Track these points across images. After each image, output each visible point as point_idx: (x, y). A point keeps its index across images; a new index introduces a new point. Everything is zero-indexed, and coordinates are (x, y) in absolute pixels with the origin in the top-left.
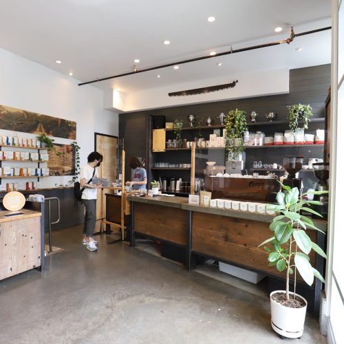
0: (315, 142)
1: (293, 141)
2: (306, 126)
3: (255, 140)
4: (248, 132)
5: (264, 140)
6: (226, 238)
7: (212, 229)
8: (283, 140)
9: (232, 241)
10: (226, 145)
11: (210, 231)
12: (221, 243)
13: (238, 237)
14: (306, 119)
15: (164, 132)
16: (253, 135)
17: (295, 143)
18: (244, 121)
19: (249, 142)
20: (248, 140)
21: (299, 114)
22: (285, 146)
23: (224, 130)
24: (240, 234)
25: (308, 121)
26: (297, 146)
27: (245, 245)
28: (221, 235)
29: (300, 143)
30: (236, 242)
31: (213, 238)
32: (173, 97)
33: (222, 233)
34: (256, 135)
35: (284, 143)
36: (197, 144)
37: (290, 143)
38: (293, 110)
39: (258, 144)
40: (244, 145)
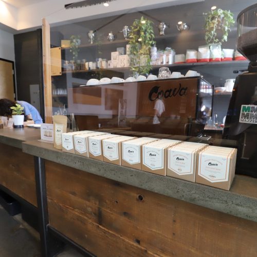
0: (234, 59)
1: (208, 57)
2: (225, 38)
3: (164, 57)
4: (155, 49)
5: (174, 57)
6: (100, 218)
7: (74, 194)
8: (197, 56)
9: (110, 225)
10: (131, 64)
11: (72, 197)
12: (91, 224)
13: (123, 219)
14: (226, 28)
15: (60, 51)
16: (162, 52)
17: (211, 60)
18: (150, 33)
19: (156, 60)
20: (156, 57)
21: (218, 21)
22: (199, 64)
23: (128, 46)
24: (125, 214)
25: (228, 30)
26: (214, 63)
27: (138, 242)
28: (89, 209)
29: (217, 60)
30: (117, 230)
31: (77, 212)
32: (70, 10)
33: (91, 205)
34: (166, 52)
35: (198, 61)
36: (97, 65)
37: (205, 60)
38: (210, 16)
39: (168, 62)
40: (151, 64)
